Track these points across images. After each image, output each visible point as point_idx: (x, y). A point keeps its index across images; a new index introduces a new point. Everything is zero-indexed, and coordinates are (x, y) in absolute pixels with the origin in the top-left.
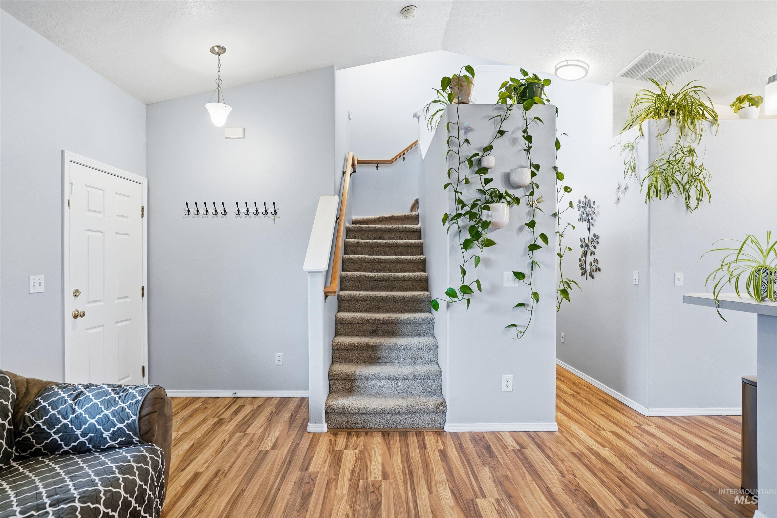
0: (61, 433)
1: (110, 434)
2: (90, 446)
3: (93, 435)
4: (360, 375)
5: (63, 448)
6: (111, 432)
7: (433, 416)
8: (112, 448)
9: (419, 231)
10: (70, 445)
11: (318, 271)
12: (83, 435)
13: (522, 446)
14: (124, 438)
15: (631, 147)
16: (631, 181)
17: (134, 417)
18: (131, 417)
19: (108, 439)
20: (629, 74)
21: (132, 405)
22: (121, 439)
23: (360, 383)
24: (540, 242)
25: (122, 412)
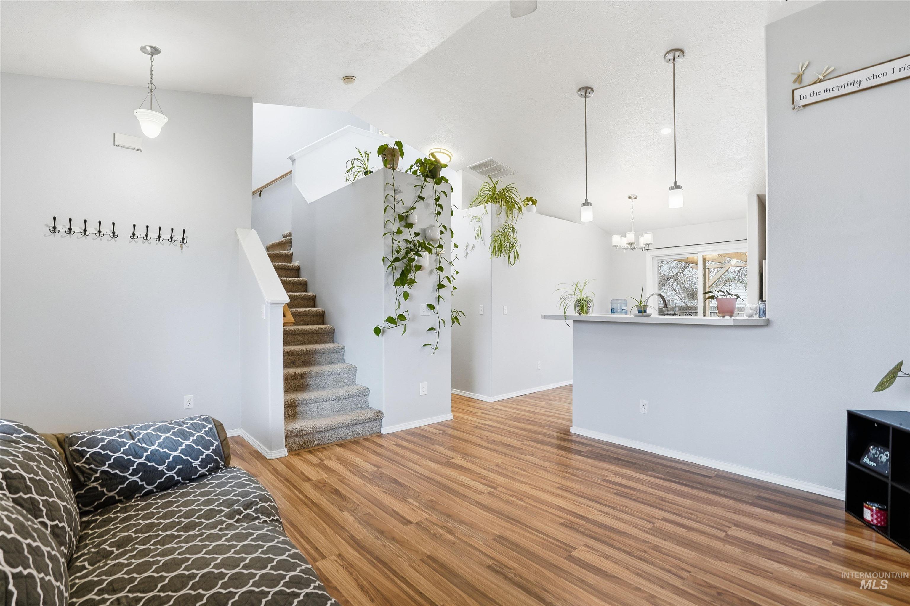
0: (141, 473)
1: (199, 462)
2: (180, 478)
3: (181, 466)
4: (303, 400)
5: (146, 488)
6: (200, 460)
7: (373, 424)
8: (203, 476)
9: (297, 270)
10: (156, 482)
11: (275, 302)
12: (170, 469)
13: (444, 431)
14: (213, 464)
15: (478, 219)
16: (478, 243)
17: (217, 443)
18: (214, 443)
19: (198, 467)
20: (474, 168)
21: (209, 433)
22: (210, 466)
23: (301, 409)
24: (445, 282)
25: (203, 440)
